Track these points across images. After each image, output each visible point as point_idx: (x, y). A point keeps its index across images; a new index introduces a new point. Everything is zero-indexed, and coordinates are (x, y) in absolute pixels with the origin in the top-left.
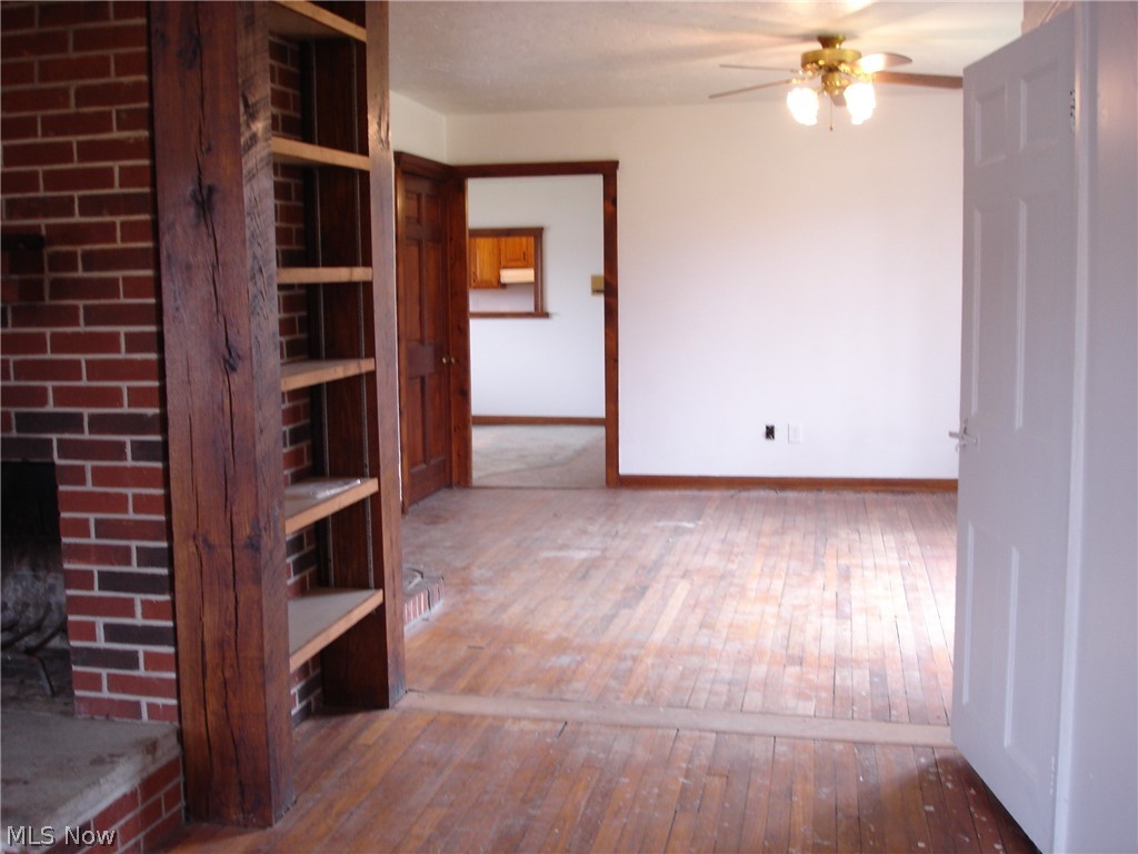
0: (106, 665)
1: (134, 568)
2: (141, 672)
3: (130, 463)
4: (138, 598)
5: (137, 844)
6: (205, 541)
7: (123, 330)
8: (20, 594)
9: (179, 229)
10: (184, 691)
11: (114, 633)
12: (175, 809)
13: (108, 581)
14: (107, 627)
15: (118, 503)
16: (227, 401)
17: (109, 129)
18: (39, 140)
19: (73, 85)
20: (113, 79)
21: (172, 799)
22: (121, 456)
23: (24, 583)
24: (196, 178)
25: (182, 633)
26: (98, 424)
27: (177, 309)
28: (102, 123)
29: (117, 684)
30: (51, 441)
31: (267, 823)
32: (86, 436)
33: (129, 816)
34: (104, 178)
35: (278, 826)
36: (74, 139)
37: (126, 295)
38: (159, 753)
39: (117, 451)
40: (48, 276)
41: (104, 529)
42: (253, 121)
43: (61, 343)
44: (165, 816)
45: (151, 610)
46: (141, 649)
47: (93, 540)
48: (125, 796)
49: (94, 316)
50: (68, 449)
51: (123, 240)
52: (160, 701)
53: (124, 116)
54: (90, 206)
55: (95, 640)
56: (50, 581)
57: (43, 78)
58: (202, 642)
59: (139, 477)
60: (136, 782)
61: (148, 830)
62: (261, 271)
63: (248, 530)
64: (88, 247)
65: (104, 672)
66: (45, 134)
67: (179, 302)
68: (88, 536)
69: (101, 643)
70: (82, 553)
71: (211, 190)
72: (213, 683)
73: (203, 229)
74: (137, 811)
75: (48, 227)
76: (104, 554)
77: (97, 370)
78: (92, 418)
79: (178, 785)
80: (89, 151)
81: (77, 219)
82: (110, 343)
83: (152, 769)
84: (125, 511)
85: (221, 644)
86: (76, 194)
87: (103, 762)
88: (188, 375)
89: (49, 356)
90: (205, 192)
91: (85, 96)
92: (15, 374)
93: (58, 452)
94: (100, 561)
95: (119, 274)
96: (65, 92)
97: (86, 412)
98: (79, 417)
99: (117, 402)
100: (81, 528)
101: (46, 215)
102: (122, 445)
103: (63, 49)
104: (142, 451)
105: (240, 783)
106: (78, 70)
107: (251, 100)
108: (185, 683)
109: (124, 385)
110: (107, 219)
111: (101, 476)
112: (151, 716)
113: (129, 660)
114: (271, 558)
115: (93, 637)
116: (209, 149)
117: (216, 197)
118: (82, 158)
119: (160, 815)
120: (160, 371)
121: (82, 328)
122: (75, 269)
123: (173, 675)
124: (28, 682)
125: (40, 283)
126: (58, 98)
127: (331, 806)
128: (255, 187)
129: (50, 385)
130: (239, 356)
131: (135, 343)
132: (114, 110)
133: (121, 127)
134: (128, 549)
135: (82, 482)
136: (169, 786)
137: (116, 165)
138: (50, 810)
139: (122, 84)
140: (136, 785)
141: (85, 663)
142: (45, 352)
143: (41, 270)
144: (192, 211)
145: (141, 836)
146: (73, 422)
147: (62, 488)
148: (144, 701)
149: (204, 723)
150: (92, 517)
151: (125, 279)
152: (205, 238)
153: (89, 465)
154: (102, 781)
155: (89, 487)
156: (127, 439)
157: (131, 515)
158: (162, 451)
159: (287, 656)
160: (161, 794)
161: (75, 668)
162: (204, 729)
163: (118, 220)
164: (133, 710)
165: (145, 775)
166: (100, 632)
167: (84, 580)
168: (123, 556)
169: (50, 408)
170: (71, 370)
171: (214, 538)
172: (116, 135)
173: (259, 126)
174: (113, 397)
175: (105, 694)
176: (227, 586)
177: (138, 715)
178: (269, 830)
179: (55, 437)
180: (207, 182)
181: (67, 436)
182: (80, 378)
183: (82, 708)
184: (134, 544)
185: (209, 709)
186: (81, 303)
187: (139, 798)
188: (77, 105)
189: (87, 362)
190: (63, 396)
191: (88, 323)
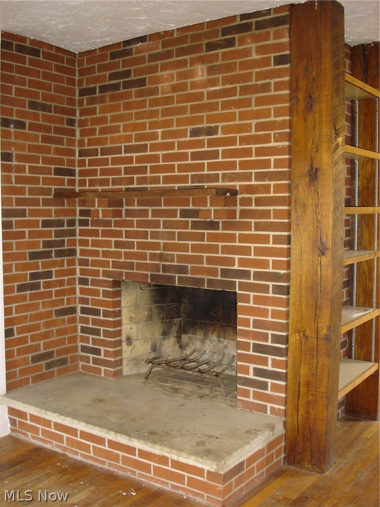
0: (253, 387)
1: (269, 343)
2: (269, 392)
3: (271, 295)
4: (270, 357)
5: (263, 473)
6: (304, 334)
7: (271, 233)
8: (211, 347)
9: (301, 188)
10: (288, 403)
11: (258, 372)
12: (279, 458)
13: (257, 348)
14: (255, 369)
15: (264, 313)
16: (319, 270)
17: (270, 142)
18: (238, 147)
19: (254, 122)
20: (272, 119)
21: (278, 453)
22: (267, 291)
23: (214, 343)
24: (310, 164)
25: (290, 376)
26: (258, 276)
27: (298, 225)
28: (267, 139)
29: (257, 396)
30: (235, 282)
31: (322, 472)
32: (252, 281)
33: (260, 460)
34: (267, 164)
35: (327, 473)
36: (254, 146)
37: (274, 218)
38: (275, 431)
39: (265, 289)
40: (239, 208)
41: (257, 324)
42: (338, 137)
43: (243, 238)
44: (275, 461)
45: (275, 363)
46: (270, 381)
47: (251, 329)
48: (260, 450)
49: (258, 227)
50: (243, 286)
51: (274, 193)
52: (276, 406)
53: (277, 135)
54: (260, 177)
55: (249, 375)
56: (225, 343)
57: (241, 119)
58: (299, 382)
59: (275, 302)
60: (265, 444)
61: (268, 467)
62: (338, 208)
63: (325, 331)
64: (258, 195)
65: (252, 389)
66: (240, 144)
67: (299, 222)
68: (249, 327)
69: (251, 376)
70: (246, 334)
71: (317, 170)
72: (302, 402)
73: (312, 187)
74: (264, 457)
75: (240, 186)
76: (256, 336)
77: (259, 252)
78: (255, 273)
79: (282, 447)
80: (260, 152)
81: (253, 182)
82: (265, 239)
83: (272, 438)
84: (267, 317)
85: (308, 384)
86: (254, 171)
87: (251, 433)
88: (301, 256)
89: (237, 244)
90: (314, 170)
91: (259, 127)
92: (221, 251)
93: (239, 287)
94: (254, 339)
95: (271, 208)
96: (250, 125)
97: (253, 270)
98: (249, 272)
99: (267, 266)
100: (246, 323)
101: (239, 181)
102: (268, 286)
103: (250, 106)
104: (277, 290)
105: (311, 450)
106: (256, 115)
107: (338, 127)
108: (290, 399)
109: (271, 259)
110: (267, 183)
111: (257, 300)
112: (271, 413)
113: (264, 386)
114: (335, 344)
115: (248, 373)
116: (317, 151)
117: (319, 173)
118: (257, 155)
119: (273, 460)
120: (288, 253)
121: (253, 232)
122: (251, 205)
123: (284, 395)
124: (214, 388)
125: (235, 211)
126: (247, 128)
127: (352, 467)
128: (338, 168)
129: (237, 257)
130: (326, 249)
131: (277, 240)
132: (272, 132)
133: (276, 141)
134: (267, 334)
135: (248, 302)
136: (278, 447)
137: (272, 158)
138: (229, 453)
139: (276, 121)
140: (265, 445)
141: (243, 384)
142: (235, 242)
143: (236, 206)
144: (307, 179)
145: (264, 469)
146: (246, 274)
147: (239, 304)
148: (269, 405)
149: (296, 420)
150: (252, 318)
151: (274, 210)
152: (313, 191)
153: (252, 294)
154: (251, 442)
155: (251, 304)
156: (271, 284)
157: (270, 319)
158: (287, 291)
159: (337, 392)
160: (274, 451)
161: (238, 386)
162: (296, 422)
163: (272, 183)
164: (263, 409)
165: (269, 441)
166: (251, 371)
167: (246, 346)
168: (265, 337)
169: (236, 267)
170: (247, 251)
171: (308, 333)
172: (273, 144)
173: (340, 140)
174: (265, 264)
175: (251, 400)
176: (313, 357)
177: (265, 412)
178: (323, 474)
179: (237, 280)
180: (315, 166)
181: (243, 280)
182: (251, 255)
183: (240, 405)
184: (270, 332)
185: (300, 413)
186: (253, 221)
187: (266, 451)
188: (256, 131)
189: (254, 247)
190: (242, 262)
191: (256, 230)
